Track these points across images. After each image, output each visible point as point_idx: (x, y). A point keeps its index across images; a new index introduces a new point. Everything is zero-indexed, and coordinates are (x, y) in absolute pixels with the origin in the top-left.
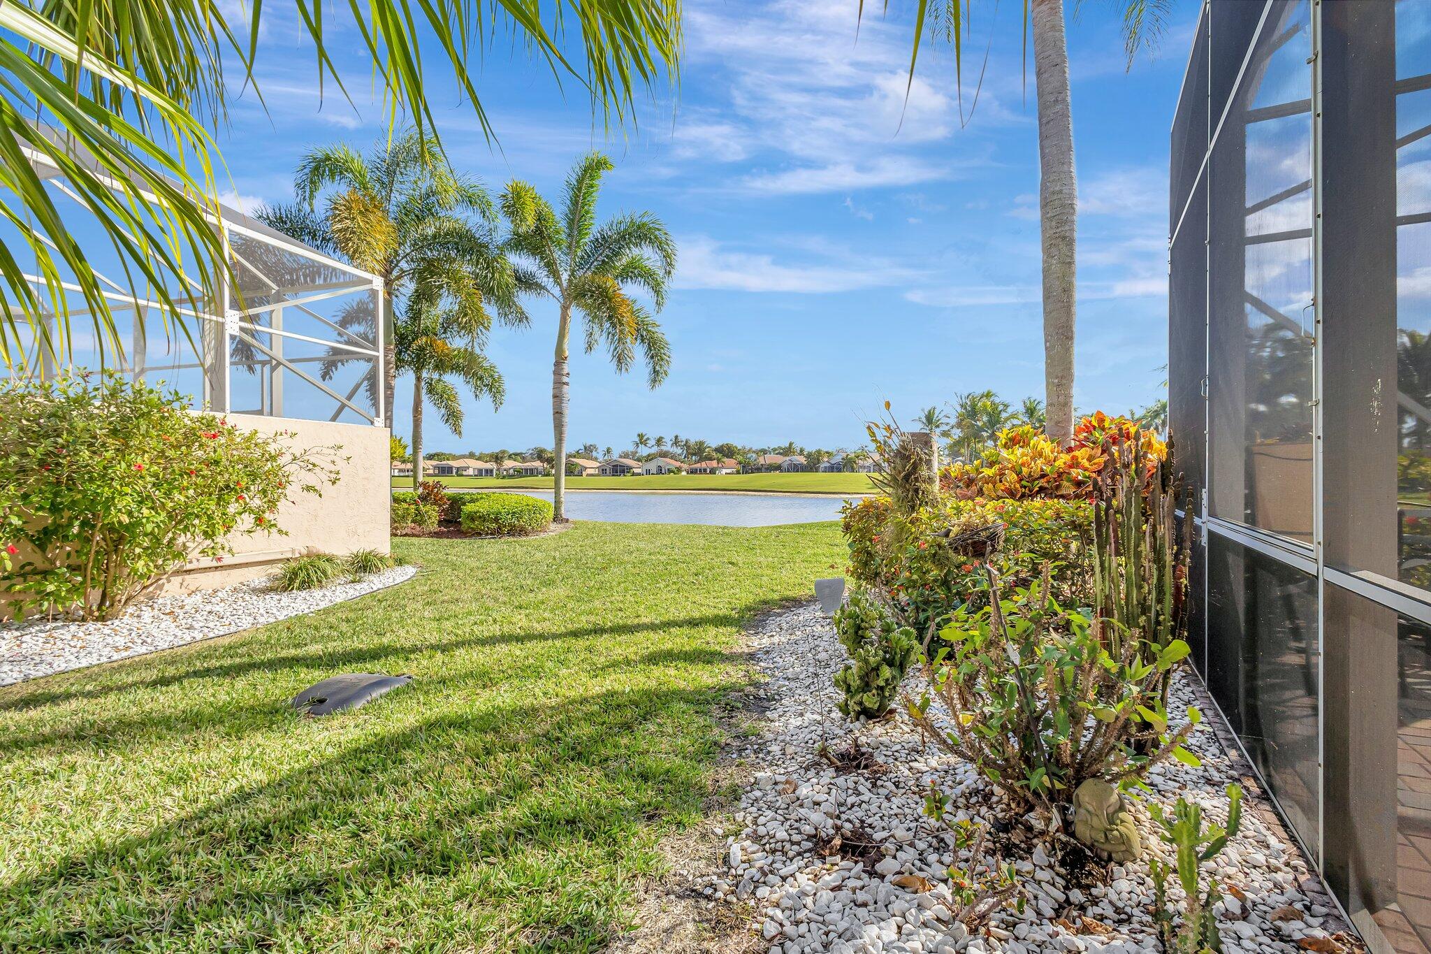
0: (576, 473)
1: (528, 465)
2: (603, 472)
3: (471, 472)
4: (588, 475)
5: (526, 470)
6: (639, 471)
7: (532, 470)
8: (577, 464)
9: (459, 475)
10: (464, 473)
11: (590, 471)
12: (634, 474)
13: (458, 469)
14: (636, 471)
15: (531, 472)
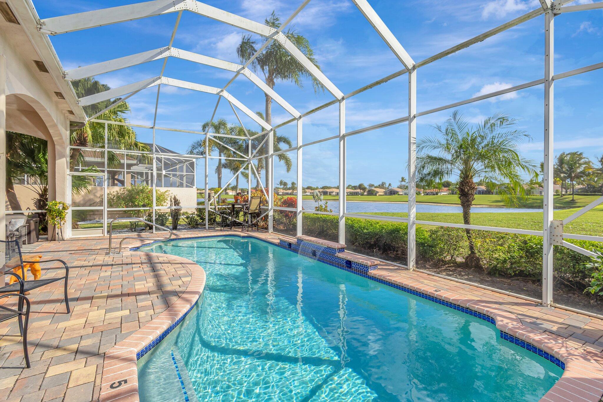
0: (374, 194)
1: (356, 191)
2: (386, 194)
3: (334, 194)
4: (379, 195)
5: (354, 193)
6: (401, 193)
7: (356, 193)
8: (374, 191)
9: (330, 195)
10: (332, 194)
11: (380, 193)
12: (399, 195)
13: (330, 192)
14: (400, 193)
15: (356, 194)
